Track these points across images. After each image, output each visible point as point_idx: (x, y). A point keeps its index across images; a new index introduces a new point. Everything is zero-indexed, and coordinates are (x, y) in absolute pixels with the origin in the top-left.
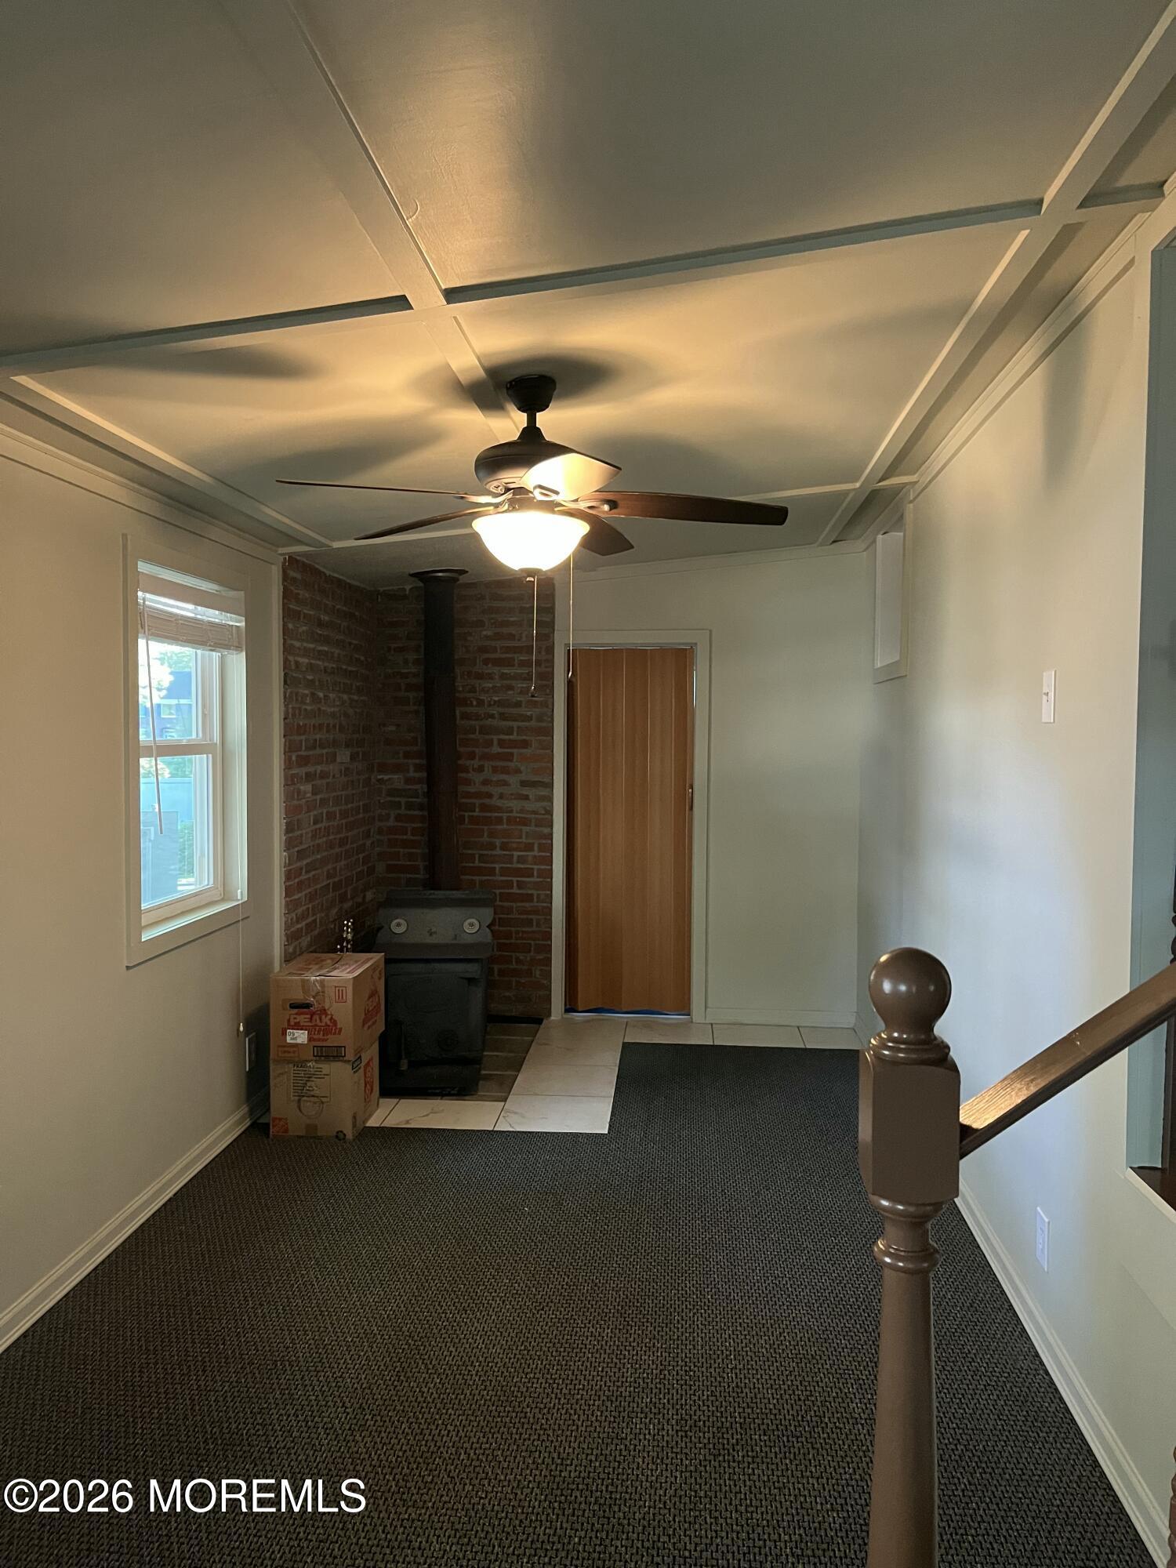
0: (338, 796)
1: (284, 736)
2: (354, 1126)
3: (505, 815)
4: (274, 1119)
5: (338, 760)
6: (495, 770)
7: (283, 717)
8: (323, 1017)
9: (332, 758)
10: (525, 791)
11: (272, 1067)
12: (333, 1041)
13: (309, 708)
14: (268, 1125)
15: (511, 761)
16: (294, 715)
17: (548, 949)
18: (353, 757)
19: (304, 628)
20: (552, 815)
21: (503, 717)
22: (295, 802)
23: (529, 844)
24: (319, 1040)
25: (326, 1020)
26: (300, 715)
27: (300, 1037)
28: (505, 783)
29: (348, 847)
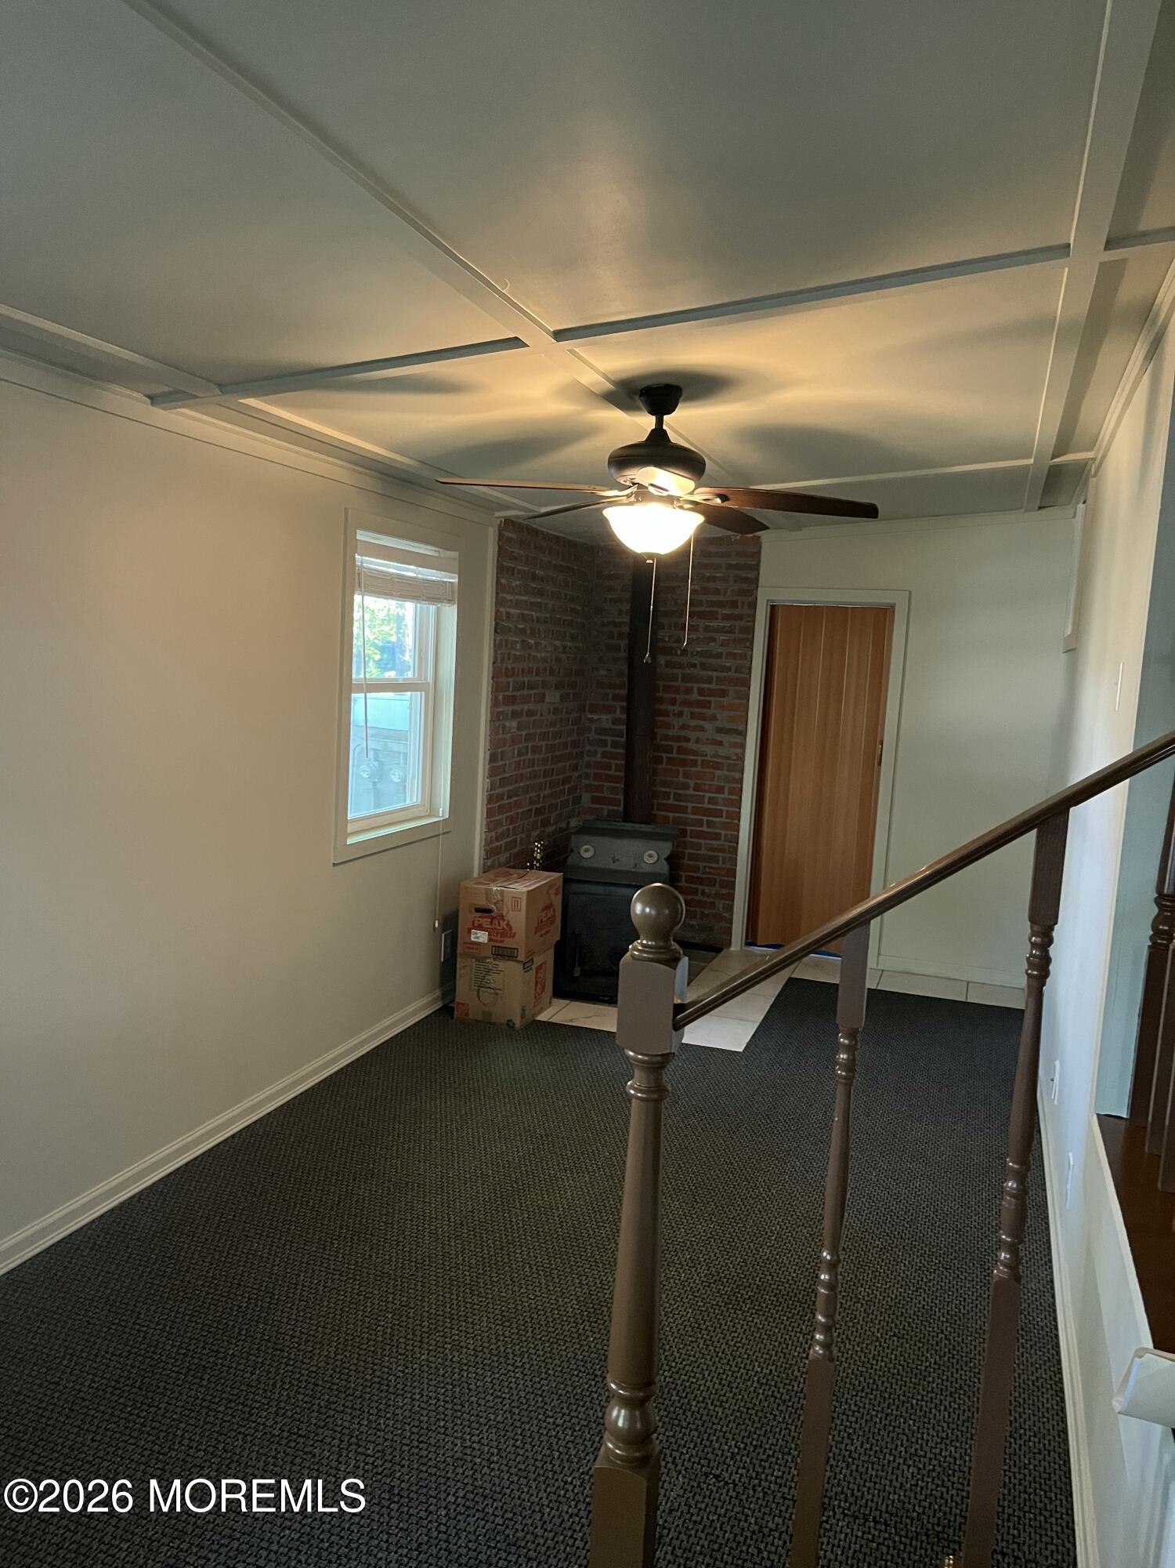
0: (545, 732)
1: (493, 678)
2: (523, 1017)
3: (699, 759)
4: (459, 1004)
5: (547, 700)
6: (693, 716)
7: (492, 661)
8: (501, 922)
9: (542, 698)
10: (720, 737)
11: (458, 960)
12: (508, 943)
13: (518, 653)
14: (453, 1008)
15: (709, 708)
16: (502, 660)
17: (732, 885)
18: (563, 698)
19: (518, 583)
20: (743, 762)
21: (704, 666)
22: (500, 736)
23: (720, 786)
24: (497, 941)
25: (503, 924)
26: (509, 659)
27: (482, 937)
28: (702, 729)
29: (554, 777)
